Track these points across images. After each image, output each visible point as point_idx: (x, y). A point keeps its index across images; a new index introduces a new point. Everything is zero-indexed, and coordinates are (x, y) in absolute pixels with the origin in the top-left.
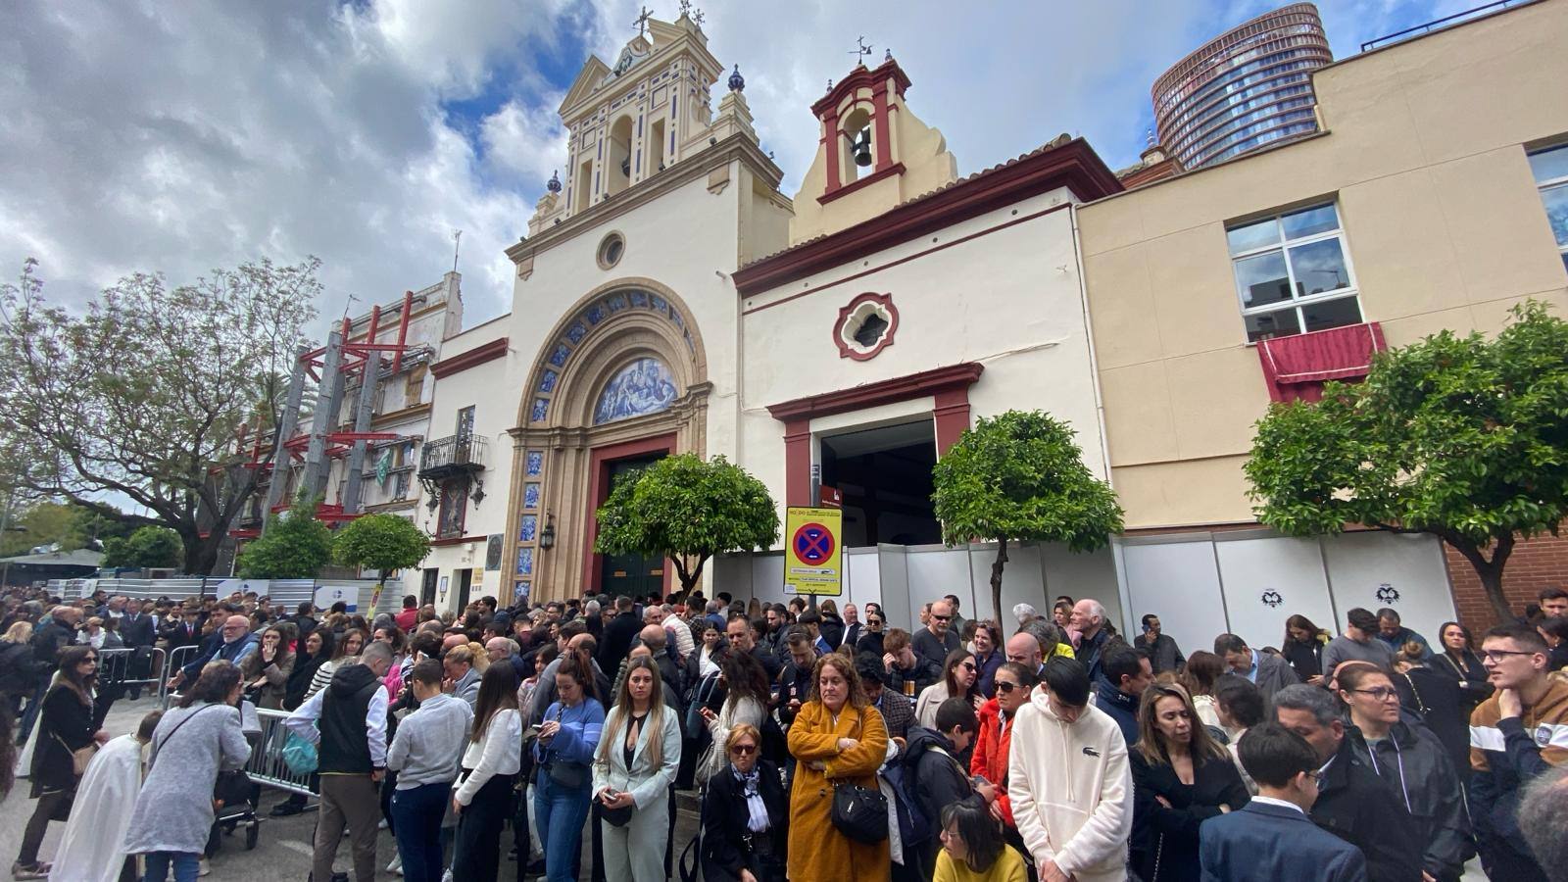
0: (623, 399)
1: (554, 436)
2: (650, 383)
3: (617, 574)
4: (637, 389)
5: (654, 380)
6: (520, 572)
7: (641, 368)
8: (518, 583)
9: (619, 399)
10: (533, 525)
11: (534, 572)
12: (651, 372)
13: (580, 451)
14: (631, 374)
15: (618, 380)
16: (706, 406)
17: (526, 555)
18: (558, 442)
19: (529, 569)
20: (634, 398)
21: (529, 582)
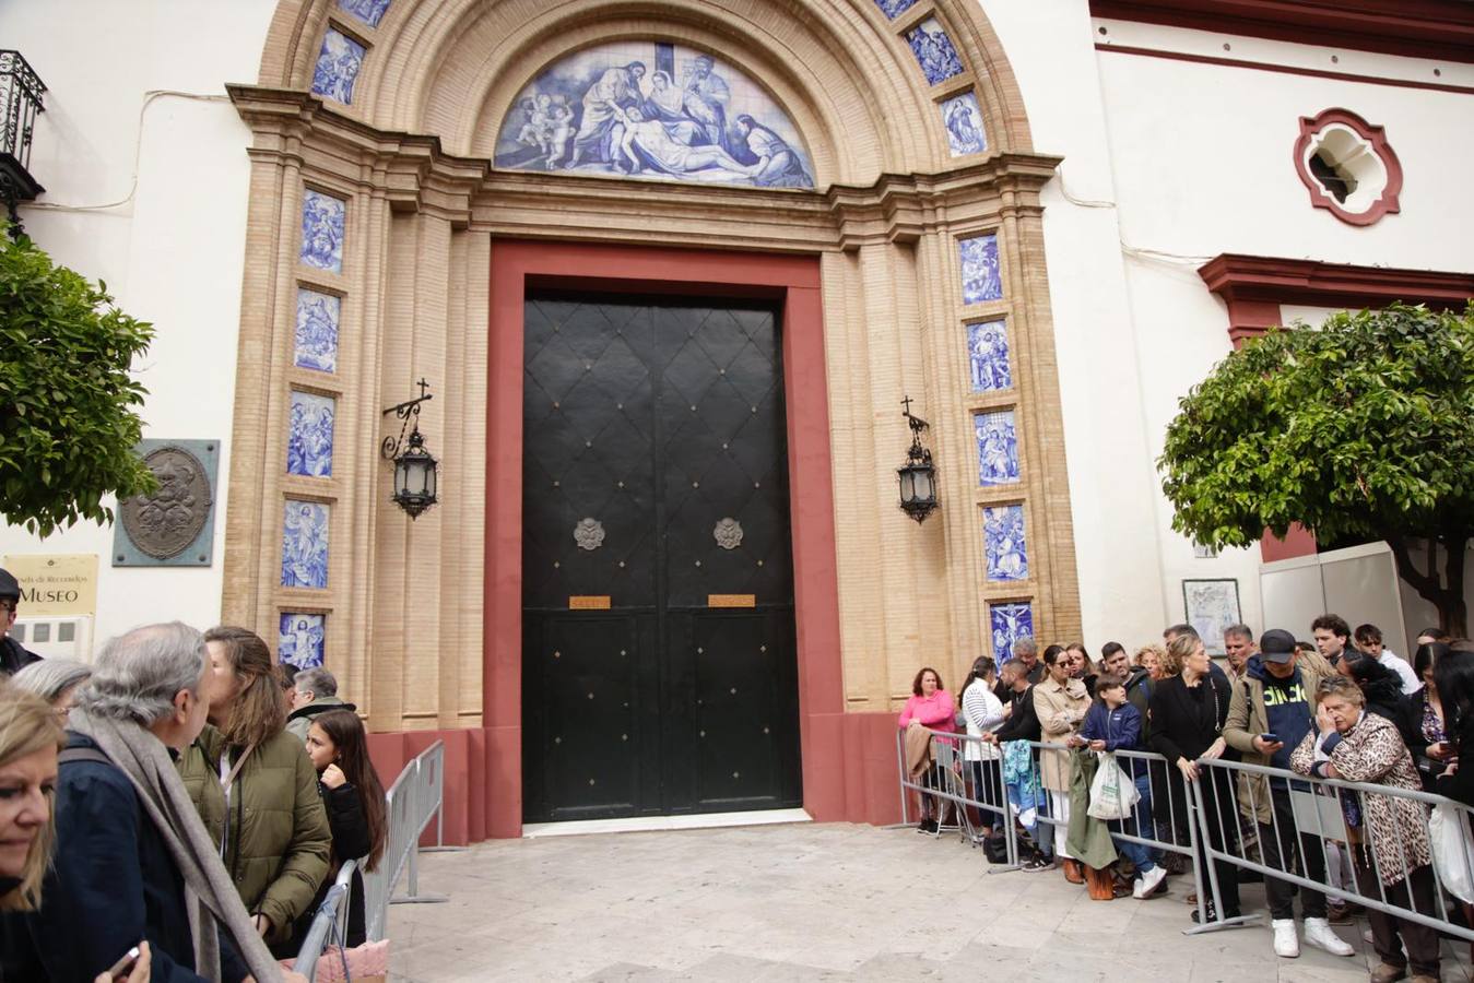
0: (607, 125)
1: (396, 160)
2: (700, 108)
3: (577, 603)
4: (655, 114)
5: (719, 109)
6: (290, 577)
7: (667, 66)
8: (286, 614)
9: (589, 124)
10: (327, 427)
11: (341, 580)
12: (702, 84)
13: (458, 229)
14: (633, 71)
15: (580, 69)
16: (1040, 210)
17: (306, 525)
18: (406, 182)
19: (320, 572)
20: (650, 136)
21: (323, 615)
